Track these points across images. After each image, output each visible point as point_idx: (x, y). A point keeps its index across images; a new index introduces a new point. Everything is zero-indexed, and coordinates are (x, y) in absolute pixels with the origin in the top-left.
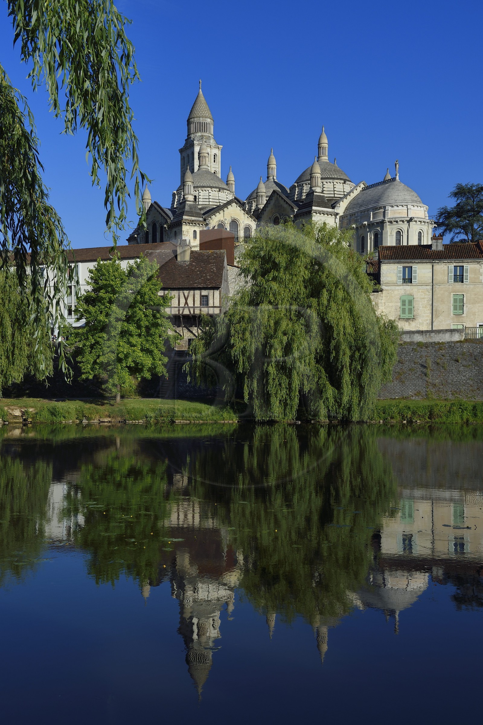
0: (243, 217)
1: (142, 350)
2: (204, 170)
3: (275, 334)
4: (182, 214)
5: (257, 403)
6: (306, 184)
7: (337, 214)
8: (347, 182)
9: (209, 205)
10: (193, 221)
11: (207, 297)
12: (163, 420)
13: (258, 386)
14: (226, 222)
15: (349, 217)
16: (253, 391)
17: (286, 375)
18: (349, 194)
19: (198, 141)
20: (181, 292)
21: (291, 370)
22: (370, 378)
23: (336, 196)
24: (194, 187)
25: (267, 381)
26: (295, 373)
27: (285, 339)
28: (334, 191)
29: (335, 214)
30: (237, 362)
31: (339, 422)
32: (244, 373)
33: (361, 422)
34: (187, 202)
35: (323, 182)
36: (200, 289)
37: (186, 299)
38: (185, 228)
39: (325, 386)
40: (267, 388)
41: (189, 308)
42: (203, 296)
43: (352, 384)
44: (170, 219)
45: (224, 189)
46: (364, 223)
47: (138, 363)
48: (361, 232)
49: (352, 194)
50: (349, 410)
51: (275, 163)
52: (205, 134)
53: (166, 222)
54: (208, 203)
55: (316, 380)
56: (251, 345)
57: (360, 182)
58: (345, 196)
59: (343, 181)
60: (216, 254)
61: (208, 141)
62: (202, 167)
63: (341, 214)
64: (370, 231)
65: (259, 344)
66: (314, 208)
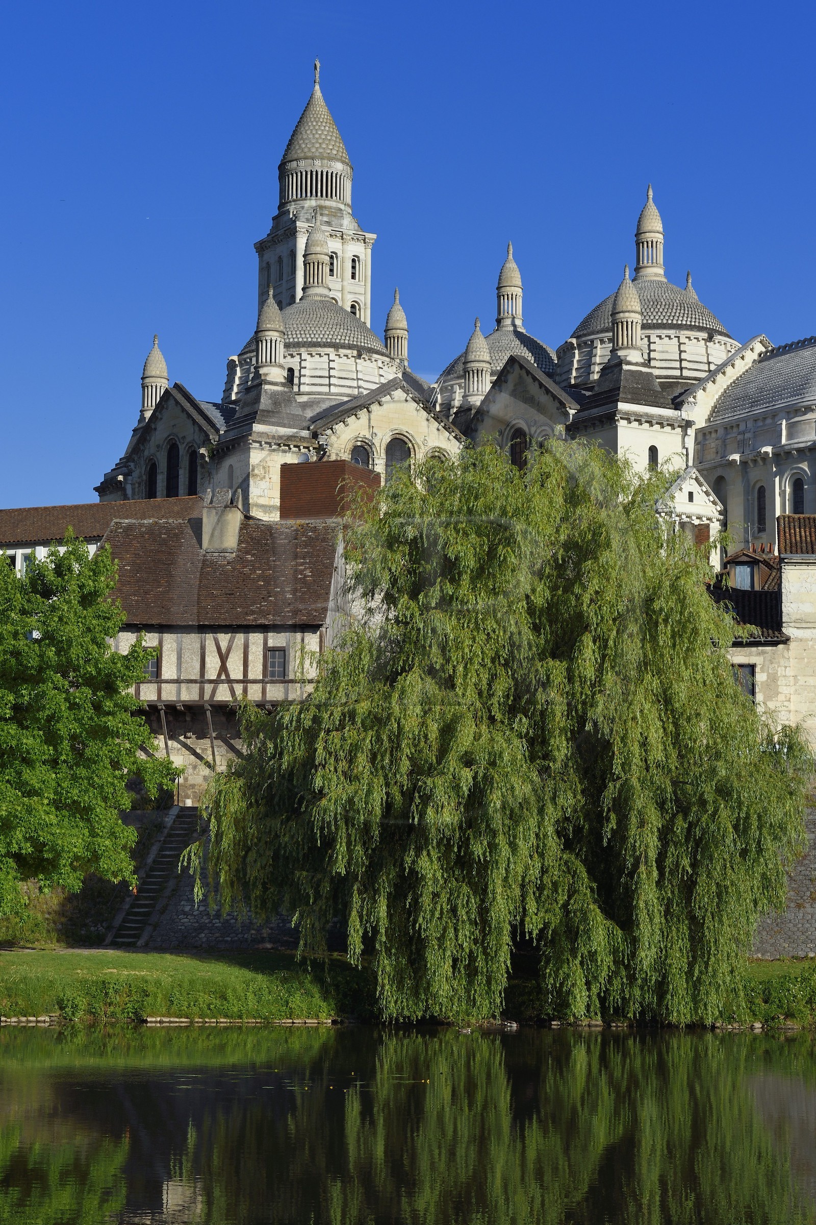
0: (426, 430)
1: (58, 805)
2: (319, 298)
3: (439, 763)
4: (251, 418)
5: (386, 965)
6: (602, 342)
7: (689, 424)
8: (718, 338)
9: (329, 394)
10: (280, 437)
11: (283, 651)
12: (113, 1014)
13: (390, 916)
14: (376, 441)
15: (721, 431)
16: (375, 930)
17: (470, 884)
18: (721, 369)
19: (308, 220)
20: (209, 638)
21: (484, 867)
22: (719, 895)
23: (686, 373)
24: (287, 346)
25: (416, 901)
26: (496, 879)
27: (467, 775)
28: (681, 360)
29: (684, 423)
30: (330, 843)
31: (630, 1026)
32: (350, 877)
33: (696, 1028)
34: (267, 387)
35: (649, 337)
36: (264, 629)
37: (223, 658)
38: (256, 456)
39: (585, 919)
40: (415, 921)
41: (230, 681)
42: (274, 650)
43: (667, 912)
44: (217, 431)
45: (371, 351)
46: (764, 449)
47: (44, 845)
48: (755, 474)
49: (729, 369)
50: (661, 989)
51: (520, 284)
52: (328, 203)
53: (206, 441)
54: (326, 389)
55: (562, 898)
56: (369, 792)
57: (753, 338)
58: (712, 375)
59: (705, 335)
60: (314, 529)
61: (335, 221)
62: (311, 291)
63: (700, 423)
64: (780, 473)
65: (395, 791)
66: (622, 406)
